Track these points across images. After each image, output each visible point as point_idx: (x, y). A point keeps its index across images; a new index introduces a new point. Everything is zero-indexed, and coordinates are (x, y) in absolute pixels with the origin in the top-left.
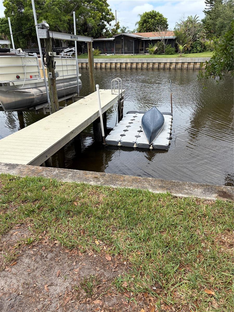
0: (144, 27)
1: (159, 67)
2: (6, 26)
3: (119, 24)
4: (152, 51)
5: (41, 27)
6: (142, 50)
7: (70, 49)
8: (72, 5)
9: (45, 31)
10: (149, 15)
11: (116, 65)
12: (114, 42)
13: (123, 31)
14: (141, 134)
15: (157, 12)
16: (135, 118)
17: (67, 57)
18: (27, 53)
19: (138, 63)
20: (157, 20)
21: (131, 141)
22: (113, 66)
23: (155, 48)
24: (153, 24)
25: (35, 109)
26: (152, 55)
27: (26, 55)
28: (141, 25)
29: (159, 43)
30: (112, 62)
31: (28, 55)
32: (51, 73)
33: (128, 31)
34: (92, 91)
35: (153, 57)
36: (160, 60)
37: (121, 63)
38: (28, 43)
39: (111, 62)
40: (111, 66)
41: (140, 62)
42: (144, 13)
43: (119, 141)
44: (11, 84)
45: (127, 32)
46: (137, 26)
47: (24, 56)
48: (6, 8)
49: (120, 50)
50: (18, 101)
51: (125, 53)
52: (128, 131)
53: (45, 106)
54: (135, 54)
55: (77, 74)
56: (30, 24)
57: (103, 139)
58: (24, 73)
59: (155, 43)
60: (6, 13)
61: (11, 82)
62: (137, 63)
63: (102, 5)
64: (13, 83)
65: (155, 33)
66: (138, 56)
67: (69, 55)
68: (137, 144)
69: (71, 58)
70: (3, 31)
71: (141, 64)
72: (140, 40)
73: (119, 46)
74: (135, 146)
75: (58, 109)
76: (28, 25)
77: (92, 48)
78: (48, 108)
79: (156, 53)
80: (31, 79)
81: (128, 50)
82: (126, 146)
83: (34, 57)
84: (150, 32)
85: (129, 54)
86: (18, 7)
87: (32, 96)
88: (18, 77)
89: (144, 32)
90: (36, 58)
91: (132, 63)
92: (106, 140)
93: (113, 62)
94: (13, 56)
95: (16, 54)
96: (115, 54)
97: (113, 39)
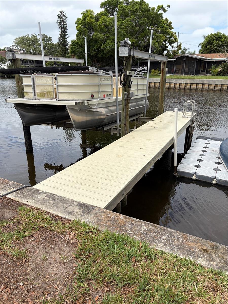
0: (207, 48)
1: (222, 89)
2: (76, 47)
3: (181, 46)
4: (215, 72)
5: (124, 44)
6: (204, 71)
7: (143, 69)
8: (137, 28)
9: (127, 49)
10: (214, 37)
11: (175, 86)
12: (175, 63)
13: (183, 52)
14: (220, 167)
15: (222, 34)
16: (208, 146)
17: (139, 77)
18: (104, 72)
19: (199, 84)
20: (223, 42)
21: (210, 175)
22: (172, 86)
23: (219, 69)
24: (218, 46)
25: (104, 129)
26: (214, 76)
27: (103, 73)
28: (204, 47)
29: (223, 64)
30: (171, 82)
31: (105, 74)
32: (127, 93)
33: (189, 52)
34: (160, 112)
35: (215, 78)
36: (223, 81)
37: (180, 83)
38: (93, 63)
39: (169, 82)
40: (170, 86)
41: (201, 83)
42: (210, 34)
43: (194, 173)
44: (86, 104)
45: (187, 53)
46: (200, 48)
47: (101, 75)
48: (78, 32)
49: (180, 70)
50: (89, 121)
51: (186, 74)
52: (203, 161)
53: (113, 127)
54: (195, 75)
55: (146, 94)
56: (97, 46)
57: (174, 168)
58: (99, 92)
59: (219, 64)
60: (77, 36)
61: (86, 101)
62: (197, 84)
63: (166, 29)
64: (88, 103)
65: (220, 54)
66: (199, 76)
67: (141, 75)
68: (217, 179)
69: (142, 77)
70: (73, 51)
71: (202, 85)
72: (202, 61)
73: (180, 67)
74: (214, 182)
75: (128, 131)
76: (95, 47)
77: (166, 67)
78: (116, 129)
79: (219, 74)
80: (105, 98)
81: (189, 70)
82: (202, 180)
83: (110, 75)
84: (213, 53)
85: (189, 74)
86: (88, 31)
87: (102, 116)
88: (92, 96)
89: (208, 53)
90: (112, 77)
91: (192, 84)
92: (178, 170)
93: (173, 82)
94: (90, 74)
95: (94, 72)
96: (175, 75)
97: (174, 59)
